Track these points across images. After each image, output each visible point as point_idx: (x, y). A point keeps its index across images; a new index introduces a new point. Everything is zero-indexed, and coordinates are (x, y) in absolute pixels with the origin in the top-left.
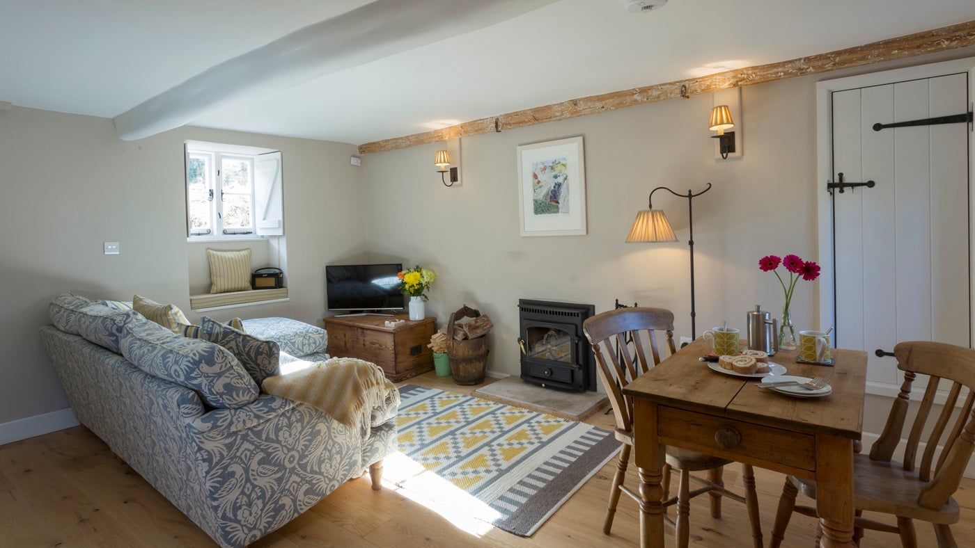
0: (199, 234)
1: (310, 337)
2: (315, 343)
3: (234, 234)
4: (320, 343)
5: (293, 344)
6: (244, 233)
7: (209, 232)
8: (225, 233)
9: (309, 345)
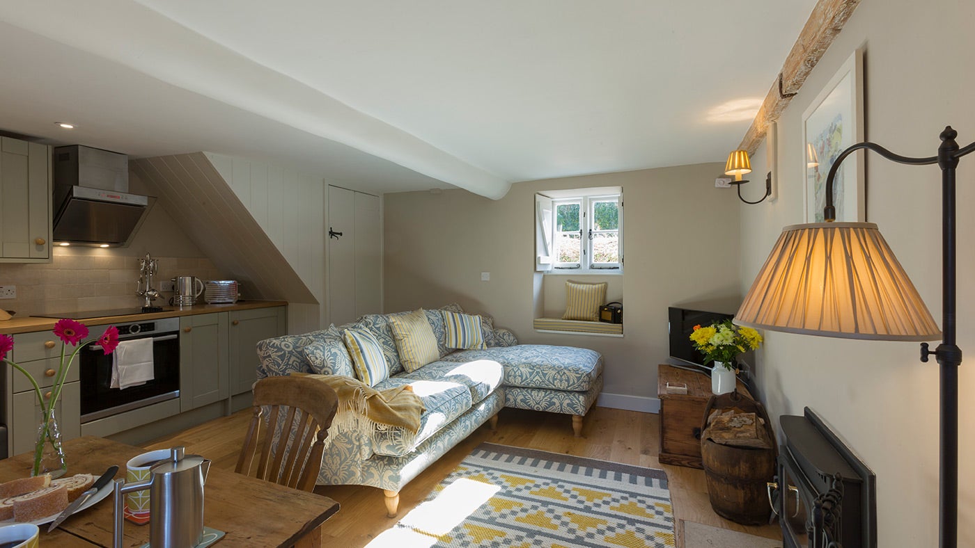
0: (570, 268)
1: (564, 373)
2: (568, 381)
3: (601, 268)
4: (574, 382)
5: (545, 375)
6: (610, 268)
7: (579, 267)
8: (592, 267)
9: (561, 381)
